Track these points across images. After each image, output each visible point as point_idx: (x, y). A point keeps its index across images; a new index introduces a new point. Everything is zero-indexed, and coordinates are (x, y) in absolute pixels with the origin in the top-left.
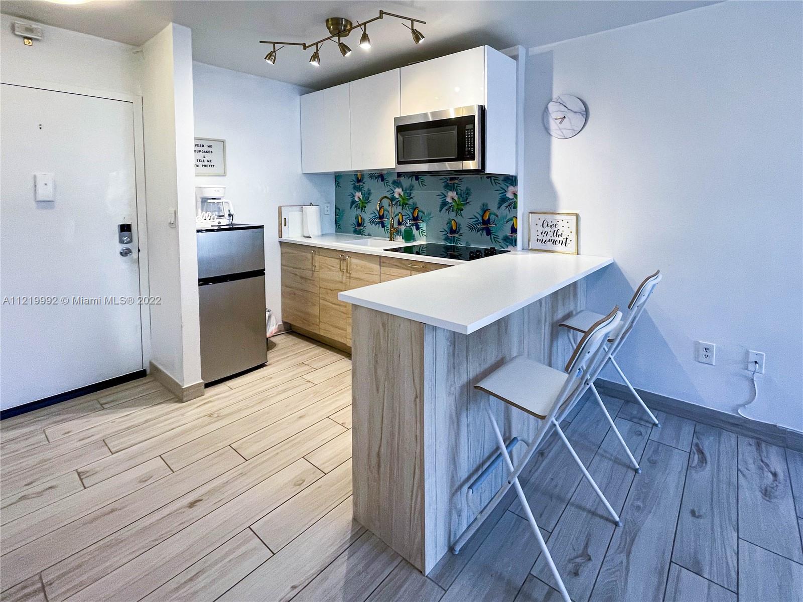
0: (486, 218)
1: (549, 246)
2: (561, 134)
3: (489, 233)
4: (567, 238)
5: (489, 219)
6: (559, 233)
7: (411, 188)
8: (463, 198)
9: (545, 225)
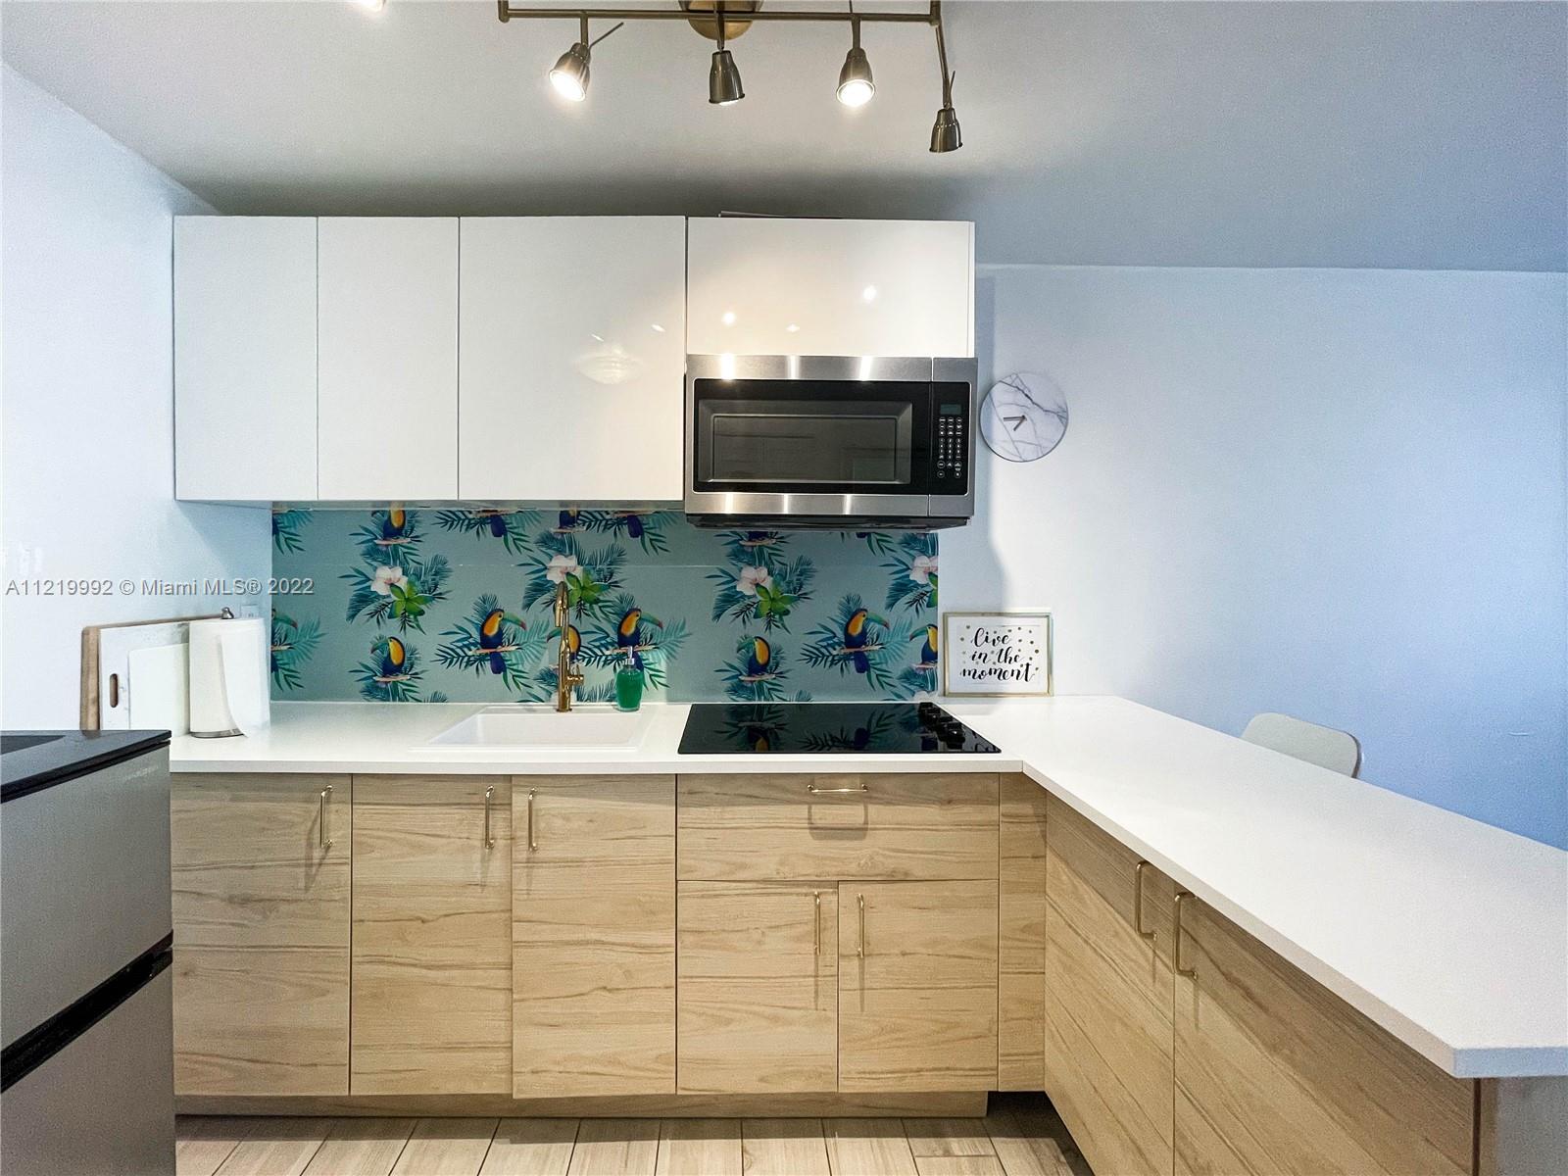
0: (856, 630)
1: (991, 683)
2: (1014, 451)
3: (863, 665)
4: (1028, 665)
5: (864, 633)
6: (1012, 655)
7: (615, 557)
8: (789, 583)
9: (981, 639)
